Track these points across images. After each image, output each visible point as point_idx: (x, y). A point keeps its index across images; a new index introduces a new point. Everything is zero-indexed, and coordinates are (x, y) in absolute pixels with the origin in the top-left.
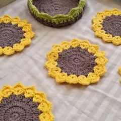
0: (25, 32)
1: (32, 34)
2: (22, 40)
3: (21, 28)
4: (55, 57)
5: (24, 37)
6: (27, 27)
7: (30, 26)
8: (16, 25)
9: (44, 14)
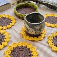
0: (12, 21)
1: (15, 21)
2: (10, 24)
3: (10, 19)
4: (24, 30)
5: (11, 23)
6: (13, 19)
7: (14, 18)
8: (8, 18)
9: (20, 14)
